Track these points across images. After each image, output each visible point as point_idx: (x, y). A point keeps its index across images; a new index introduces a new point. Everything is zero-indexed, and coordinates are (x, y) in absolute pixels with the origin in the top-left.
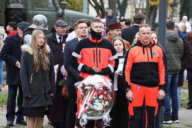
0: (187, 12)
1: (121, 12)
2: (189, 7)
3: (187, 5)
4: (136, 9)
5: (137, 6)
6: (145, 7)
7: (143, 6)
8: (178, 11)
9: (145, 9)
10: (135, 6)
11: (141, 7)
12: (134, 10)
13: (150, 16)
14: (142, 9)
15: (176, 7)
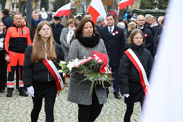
0: (45, 6)
1: (2, 5)
2: (46, 2)
3: (45, 1)
4: (12, 3)
5: (13, 1)
6: (18, 2)
7: (17, 2)
8: (40, 5)
9: (18, 3)
10: (11, 1)
11: (16, 2)
12: (11, 4)
13: (21, 8)
14: (16, 3)
15: (38, 2)
